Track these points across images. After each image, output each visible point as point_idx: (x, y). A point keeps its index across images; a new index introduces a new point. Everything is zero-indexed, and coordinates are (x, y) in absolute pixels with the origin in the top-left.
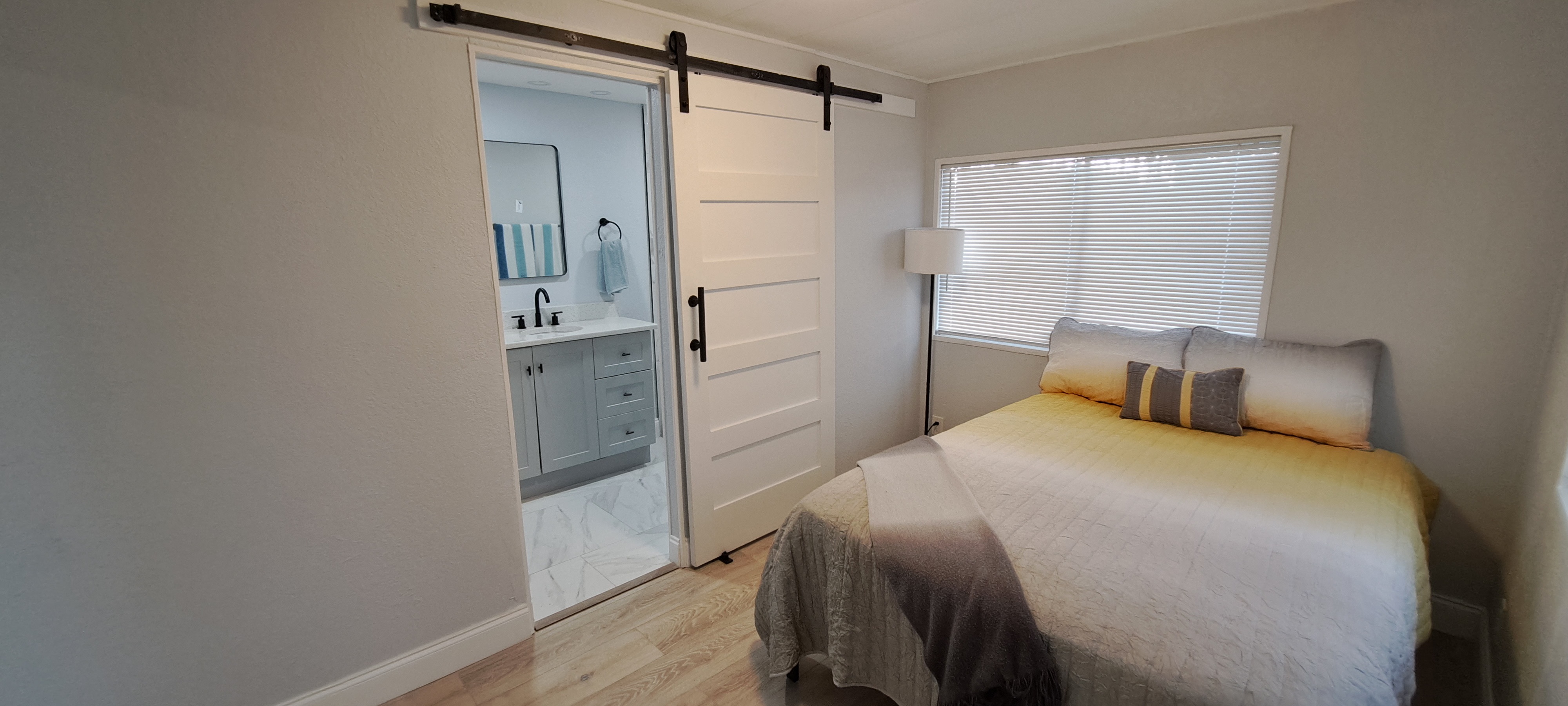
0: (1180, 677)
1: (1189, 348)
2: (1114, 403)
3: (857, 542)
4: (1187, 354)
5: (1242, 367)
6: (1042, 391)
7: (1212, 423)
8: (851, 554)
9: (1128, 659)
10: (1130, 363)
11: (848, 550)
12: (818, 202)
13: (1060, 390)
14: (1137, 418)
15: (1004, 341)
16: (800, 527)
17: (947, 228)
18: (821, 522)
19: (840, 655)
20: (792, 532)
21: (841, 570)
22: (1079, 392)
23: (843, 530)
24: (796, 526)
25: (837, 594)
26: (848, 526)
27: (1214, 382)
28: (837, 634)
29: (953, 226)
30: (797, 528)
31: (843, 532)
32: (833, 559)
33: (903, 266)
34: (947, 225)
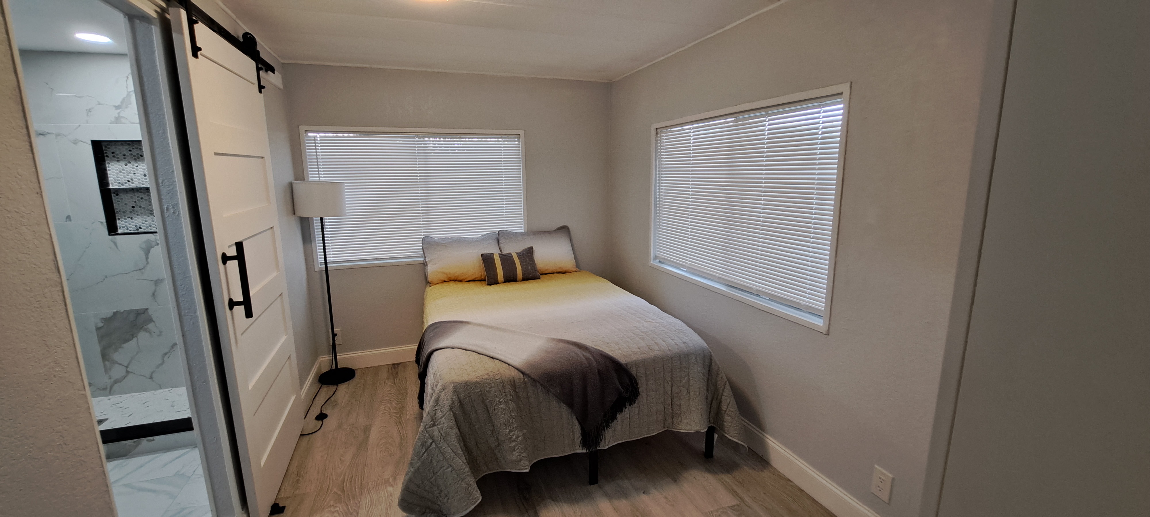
0: (669, 349)
1: (500, 242)
2: (476, 279)
3: (513, 379)
4: (501, 245)
5: (532, 246)
6: (431, 285)
7: (531, 275)
8: (511, 388)
9: (652, 354)
10: (482, 255)
11: (509, 388)
12: (262, 157)
13: (441, 280)
14: (497, 283)
15: (382, 259)
16: (457, 396)
17: (318, 181)
18: (477, 383)
19: (522, 453)
20: (452, 404)
21: (506, 402)
22: (456, 279)
23: (499, 378)
24: (454, 397)
25: (509, 418)
26: (499, 374)
27: (526, 255)
28: (517, 442)
29: (322, 180)
30: (455, 398)
31: (499, 379)
32: (498, 400)
33: (294, 214)
34: (318, 179)
